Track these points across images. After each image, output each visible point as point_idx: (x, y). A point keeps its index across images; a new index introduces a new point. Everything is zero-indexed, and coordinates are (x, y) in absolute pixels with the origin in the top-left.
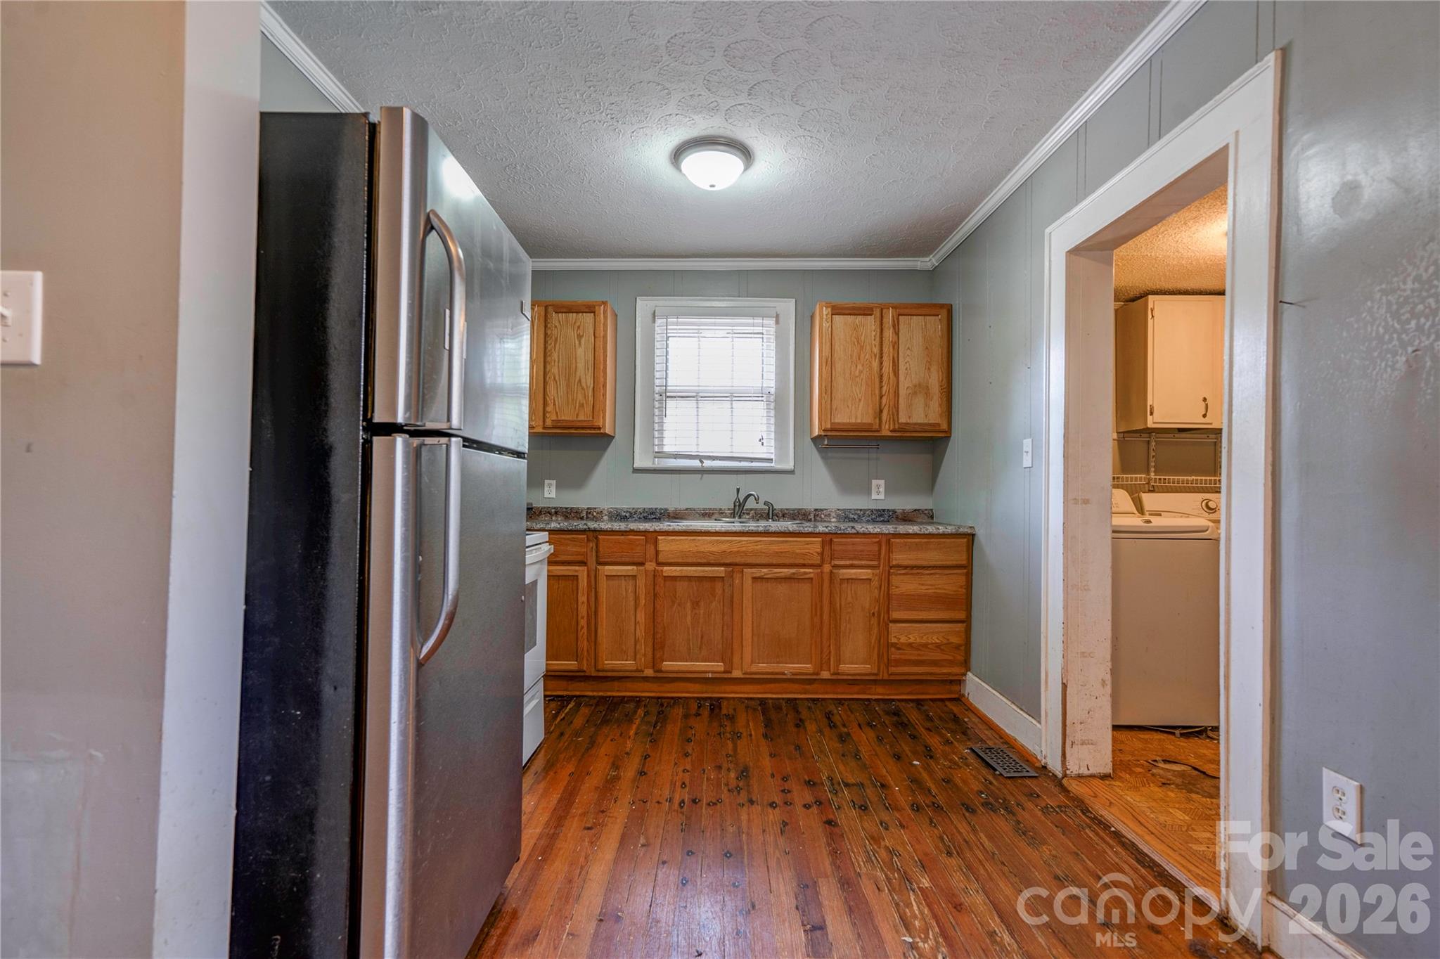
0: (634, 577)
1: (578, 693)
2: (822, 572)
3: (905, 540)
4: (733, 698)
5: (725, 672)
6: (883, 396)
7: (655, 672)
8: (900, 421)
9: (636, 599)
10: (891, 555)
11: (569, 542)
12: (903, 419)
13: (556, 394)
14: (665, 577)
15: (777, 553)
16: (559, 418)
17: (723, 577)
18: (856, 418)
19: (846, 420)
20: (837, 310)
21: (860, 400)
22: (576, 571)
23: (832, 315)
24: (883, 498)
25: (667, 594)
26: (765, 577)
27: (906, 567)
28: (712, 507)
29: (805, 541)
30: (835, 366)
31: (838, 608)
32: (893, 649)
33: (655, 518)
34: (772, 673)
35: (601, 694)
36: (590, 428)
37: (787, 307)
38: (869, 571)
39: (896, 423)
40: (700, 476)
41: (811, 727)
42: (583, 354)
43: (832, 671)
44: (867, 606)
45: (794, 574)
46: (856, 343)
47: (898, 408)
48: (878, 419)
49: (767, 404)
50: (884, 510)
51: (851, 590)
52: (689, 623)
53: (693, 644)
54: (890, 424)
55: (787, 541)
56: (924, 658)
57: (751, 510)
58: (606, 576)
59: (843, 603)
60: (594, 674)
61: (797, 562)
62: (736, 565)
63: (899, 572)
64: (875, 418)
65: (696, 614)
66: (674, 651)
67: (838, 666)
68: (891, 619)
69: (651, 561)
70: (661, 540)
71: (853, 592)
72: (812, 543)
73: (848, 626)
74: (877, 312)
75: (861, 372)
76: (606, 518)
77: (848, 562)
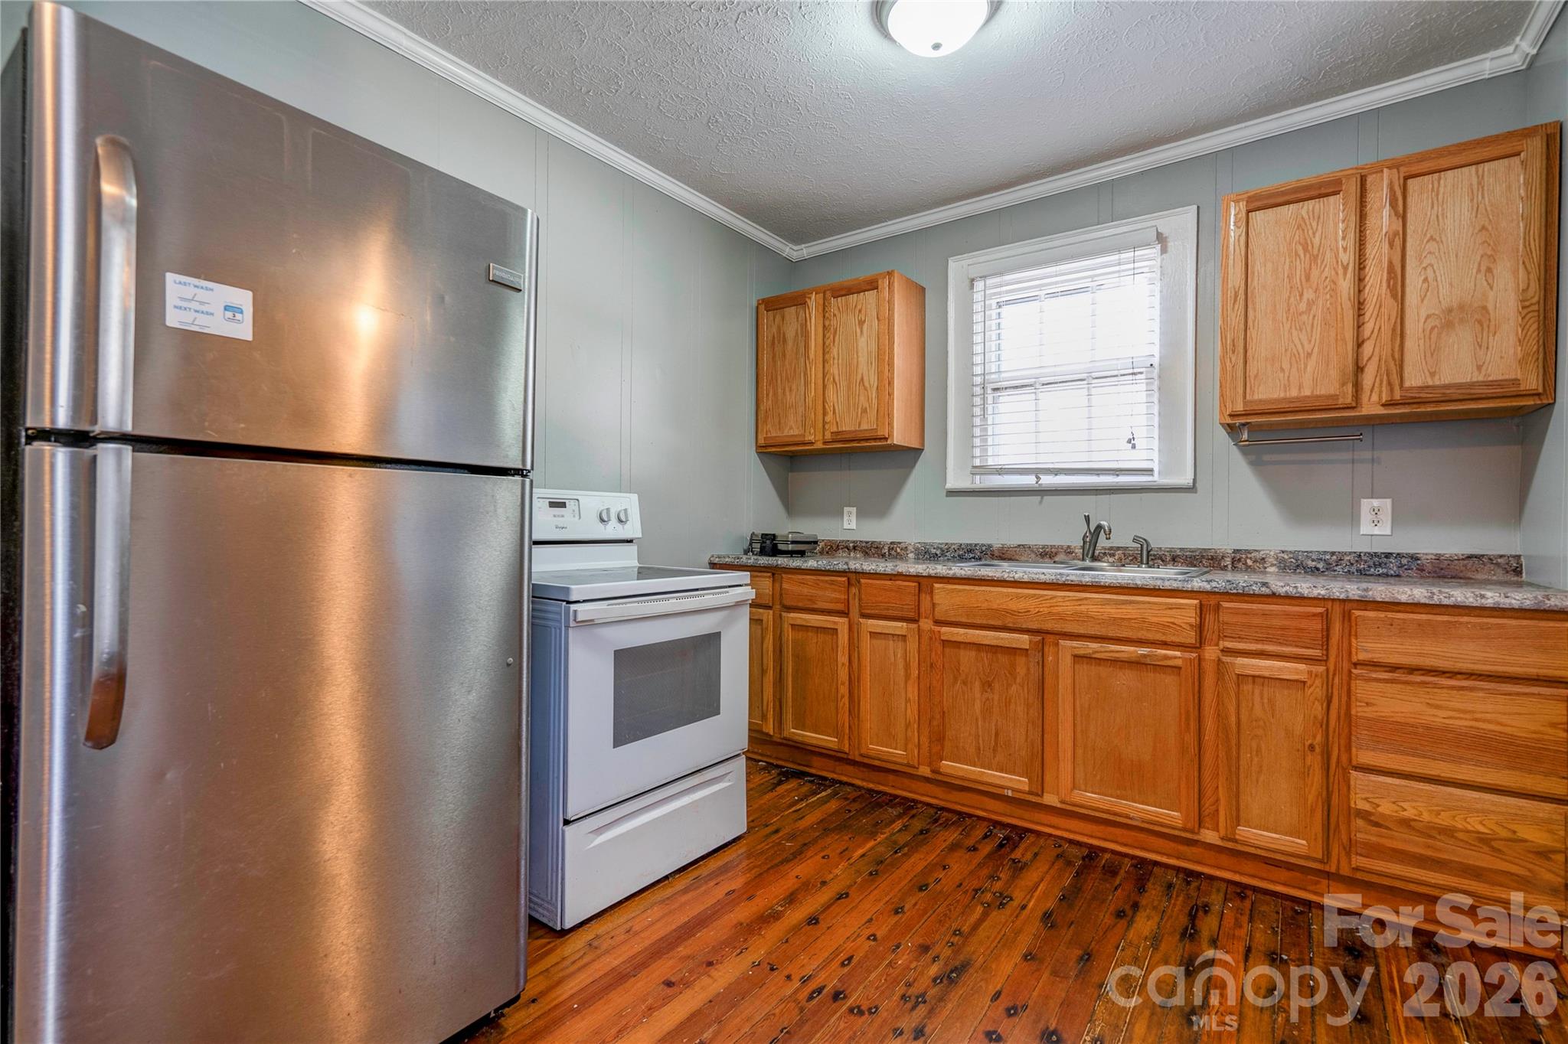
0: (904, 637)
1: (844, 779)
2: (1200, 659)
3: (1390, 615)
4: (1050, 835)
5: (1030, 793)
6: (1363, 342)
7: (933, 771)
8: (1407, 384)
9: (907, 667)
10: (1353, 640)
11: (828, 586)
12: (1415, 377)
13: (835, 400)
14: (943, 641)
15: (1115, 619)
16: (840, 429)
17: (1027, 650)
18: (1300, 387)
19: (1277, 393)
20: (1259, 203)
21: (1309, 355)
22: (835, 623)
23: (1248, 212)
24: (1388, 532)
25: (946, 666)
26: (1094, 656)
27: (1394, 668)
28: (1056, 543)
29: (1166, 604)
30: (1254, 304)
31: (1234, 726)
32: (1360, 822)
33: (974, 558)
34: (1108, 812)
35: (871, 786)
36: (875, 439)
37: (1181, 222)
38: (1302, 667)
39: (1397, 388)
40: (1039, 498)
41: (1144, 924)
42: (865, 344)
43: (1222, 832)
44: (1298, 729)
45: (1144, 656)
46: (1301, 253)
47: (1402, 360)
48: (1350, 385)
49: (1147, 384)
50: (1388, 555)
51: (1262, 698)
52: (978, 711)
53: (983, 741)
54: (1381, 392)
55: (1131, 602)
56: (1445, 856)
57: (1118, 548)
58: (870, 632)
59: (1244, 718)
60: (858, 759)
61: (1150, 636)
62: (1048, 633)
63: (1374, 675)
64: (1343, 384)
65: (988, 699)
66: (957, 747)
67: (1234, 828)
68: (1354, 763)
69: (926, 618)
70: (938, 588)
71: (1266, 701)
72: (1179, 607)
73: (1256, 759)
74: (1352, 188)
75: (1310, 304)
76: (911, 555)
77: (1253, 647)
